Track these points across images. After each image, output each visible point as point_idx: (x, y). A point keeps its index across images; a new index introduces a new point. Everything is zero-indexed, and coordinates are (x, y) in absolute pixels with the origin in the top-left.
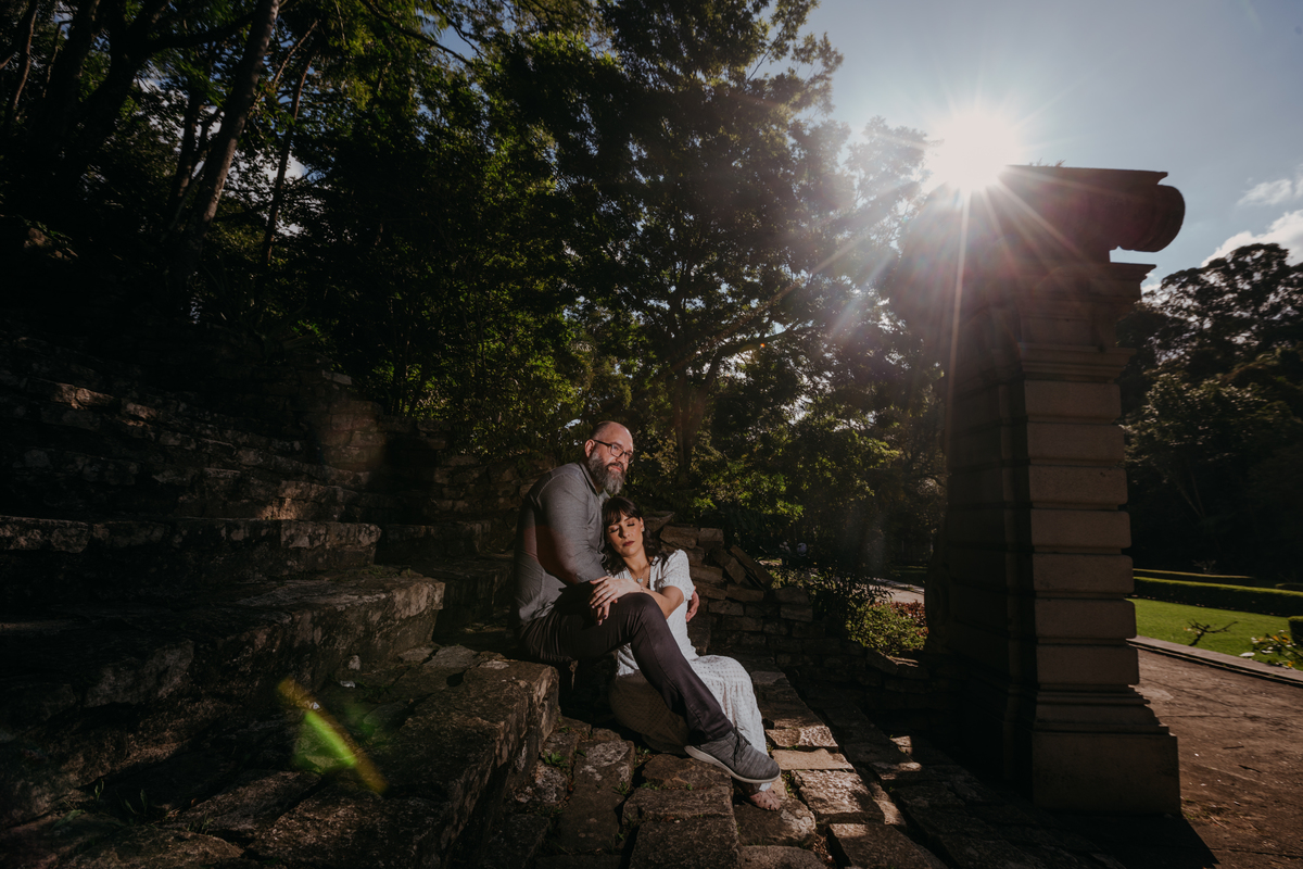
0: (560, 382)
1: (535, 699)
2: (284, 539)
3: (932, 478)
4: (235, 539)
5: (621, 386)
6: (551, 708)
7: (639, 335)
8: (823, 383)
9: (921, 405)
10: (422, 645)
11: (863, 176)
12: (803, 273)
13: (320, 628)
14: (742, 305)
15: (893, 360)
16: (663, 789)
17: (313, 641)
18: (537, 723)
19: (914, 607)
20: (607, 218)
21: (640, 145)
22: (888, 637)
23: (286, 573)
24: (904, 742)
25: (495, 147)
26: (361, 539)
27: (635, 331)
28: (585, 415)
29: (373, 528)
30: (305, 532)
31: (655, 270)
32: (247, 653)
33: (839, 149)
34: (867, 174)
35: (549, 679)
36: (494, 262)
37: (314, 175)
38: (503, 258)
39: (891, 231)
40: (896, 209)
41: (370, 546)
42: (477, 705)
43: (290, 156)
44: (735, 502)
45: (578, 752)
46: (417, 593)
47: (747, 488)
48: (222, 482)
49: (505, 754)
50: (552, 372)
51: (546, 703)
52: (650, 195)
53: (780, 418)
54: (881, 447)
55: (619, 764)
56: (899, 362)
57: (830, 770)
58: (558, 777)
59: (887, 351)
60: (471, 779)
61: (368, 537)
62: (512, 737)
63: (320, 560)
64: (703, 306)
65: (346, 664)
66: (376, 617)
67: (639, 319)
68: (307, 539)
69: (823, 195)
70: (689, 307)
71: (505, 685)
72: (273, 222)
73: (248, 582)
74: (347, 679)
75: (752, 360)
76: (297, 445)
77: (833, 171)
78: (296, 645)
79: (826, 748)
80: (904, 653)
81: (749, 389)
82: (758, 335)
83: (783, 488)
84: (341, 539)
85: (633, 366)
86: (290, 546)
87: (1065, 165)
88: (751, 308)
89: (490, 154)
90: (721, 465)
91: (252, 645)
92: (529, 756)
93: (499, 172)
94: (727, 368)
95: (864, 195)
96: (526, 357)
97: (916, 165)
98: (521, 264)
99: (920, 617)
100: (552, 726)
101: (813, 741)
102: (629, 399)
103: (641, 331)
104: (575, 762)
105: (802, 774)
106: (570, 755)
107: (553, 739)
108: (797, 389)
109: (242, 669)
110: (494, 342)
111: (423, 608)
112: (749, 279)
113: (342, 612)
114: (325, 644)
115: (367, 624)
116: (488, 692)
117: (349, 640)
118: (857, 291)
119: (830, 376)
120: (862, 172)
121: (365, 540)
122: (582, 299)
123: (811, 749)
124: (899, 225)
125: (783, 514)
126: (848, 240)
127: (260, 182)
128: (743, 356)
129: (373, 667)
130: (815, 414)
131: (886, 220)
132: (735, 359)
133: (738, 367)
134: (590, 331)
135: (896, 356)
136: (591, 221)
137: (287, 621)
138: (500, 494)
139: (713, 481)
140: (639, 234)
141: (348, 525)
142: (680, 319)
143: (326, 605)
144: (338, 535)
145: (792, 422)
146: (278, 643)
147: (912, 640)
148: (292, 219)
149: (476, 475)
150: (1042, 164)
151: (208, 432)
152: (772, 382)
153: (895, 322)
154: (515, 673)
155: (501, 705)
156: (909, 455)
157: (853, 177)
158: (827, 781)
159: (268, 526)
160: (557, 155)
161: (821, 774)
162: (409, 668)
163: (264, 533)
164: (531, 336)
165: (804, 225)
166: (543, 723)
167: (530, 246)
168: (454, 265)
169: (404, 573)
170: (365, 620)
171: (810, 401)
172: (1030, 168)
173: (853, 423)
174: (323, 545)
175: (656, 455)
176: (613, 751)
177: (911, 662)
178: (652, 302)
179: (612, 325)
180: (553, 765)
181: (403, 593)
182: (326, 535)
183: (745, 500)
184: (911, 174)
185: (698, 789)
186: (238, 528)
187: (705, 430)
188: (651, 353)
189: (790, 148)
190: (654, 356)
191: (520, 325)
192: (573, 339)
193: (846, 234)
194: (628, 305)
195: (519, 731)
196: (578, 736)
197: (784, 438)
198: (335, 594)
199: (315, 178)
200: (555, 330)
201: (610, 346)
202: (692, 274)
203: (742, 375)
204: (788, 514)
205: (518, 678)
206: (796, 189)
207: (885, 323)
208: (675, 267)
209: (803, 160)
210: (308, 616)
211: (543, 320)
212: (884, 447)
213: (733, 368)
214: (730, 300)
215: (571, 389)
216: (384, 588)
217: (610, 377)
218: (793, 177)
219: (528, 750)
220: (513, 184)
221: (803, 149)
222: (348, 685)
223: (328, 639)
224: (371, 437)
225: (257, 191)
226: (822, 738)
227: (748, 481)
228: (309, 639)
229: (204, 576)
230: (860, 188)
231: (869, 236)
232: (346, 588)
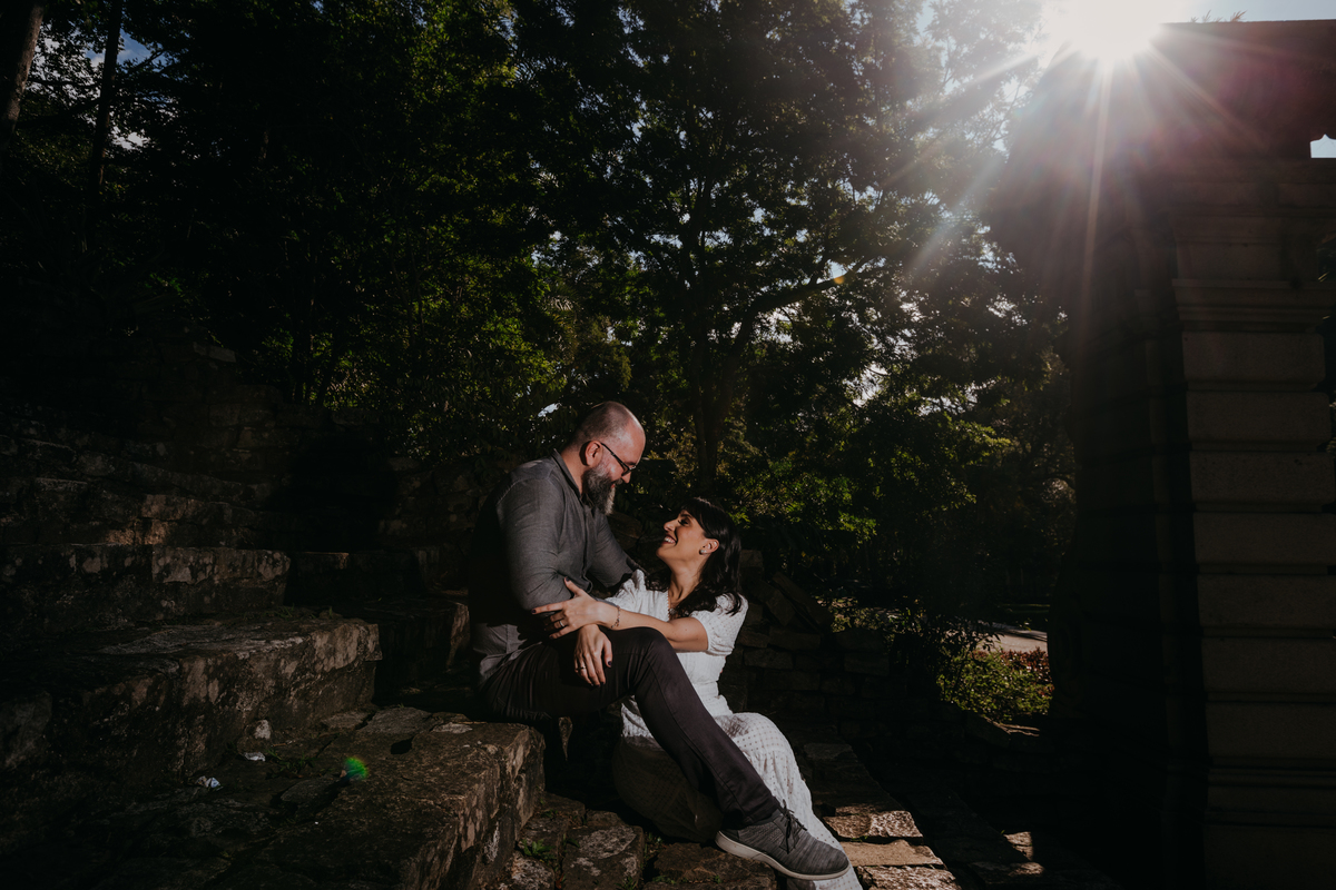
0: (531, 354)
1: (509, 769)
2: (156, 570)
3: (1063, 479)
4: (88, 570)
5: (616, 358)
6: (531, 784)
7: (640, 285)
8: (901, 346)
9: (1040, 374)
10: (352, 709)
11: (954, 48)
12: (870, 191)
13: (216, 681)
14: (784, 238)
15: (999, 311)
16: (682, 883)
17: (207, 697)
18: (513, 802)
19: (1034, 658)
20: (591, 119)
21: (634, 11)
22: (997, 698)
23: (160, 616)
24: (1021, 840)
25: (425, 18)
26: (261, 570)
27: (633, 279)
28: (564, 397)
29: (277, 555)
30: (185, 562)
31: (660, 191)
32: (123, 710)
33: (919, 9)
34: (959, 44)
35: (526, 745)
36: (431, 186)
37: (163, 60)
38: (444, 179)
39: (995, 126)
40: (1001, 94)
41: (274, 580)
42: (432, 775)
43: (122, 31)
44: (781, 517)
45: (568, 841)
46: (344, 637)
47: (797, 498)
48: (62, 498)
49: (471, 834)
50: (519, 339)
51: (523, 776)
52: (648, 84)
53: (840, 397)
54: (984, 434)
55: (624, 855)
56: (1009, 314)
57: (911, 866)
58: (542, 871)
59: (988, 298)
60: (429, 859)
61: (271, 568)
62: (479, 814)
63: (207, 599)
64: (729, 241)
65: (252, 731)
66: (290, 669)
67: (639, 263)
68: (188, 570)
69: (895, 76)
70: (709, 242)
71: (469, 751)
72: (104, 128)
73: (108, 628)
74: (255, 750)
75: (799, 315)
76: (161, 448)
77: (911, 41)
78: (185, 703)
79: (906, 839)
80: (1020, 718)
81: (799, 358)
82: (807, 281)
83: (847, 496)
84: (234, 570)
85: (632, 328)
86: (166, 581)
87: (1245, 19)
88: (796, 243)
89: (420, 29)
90: (759, 465)
91: (129, 700)
92: (502, 843)
93: (432, 54)
94: (765, 329)
95: (956, 76)
96: (482, 320)
97: (1030, 28)
98: (470, 187)
99: (1043, 671)
100: (532, 809)
101: (888, 830)
102: (628, 377)
103: (642, 279)
104: (564, 854)
105: (872, 871)
106: (557, 844)
107: (534, 826)
108: (864, 356)
109: (115, 733)
110: (435, 299)
111: (352, 659)
112: (793, 202)
113: (245, 661)
114: (224, 702)
115: (278, 677)
116: (446, 759)
117: (256, 698)
118: (947, 215)
119: (909, 335)
120: (952, 41)
121: (268, 573)
122: (557, 235)
123: (885, 840)
124: (1006, 117)
125: (847, 532)
126: (934, 140)
127: (79, 70)
128: (786, 309)
129: (287, 736)
130: (890, 390)
131: (987, 111)
132: (776, 316)
133: (780, 327)
134: (570, 281)
135: (1006, 306)
136: (567, 123)
137: (174, 670)
138: (451, 509)
139: (749, 488)
140: (636, 140)
141: (244, 552)
142: (697, 260)
143: (223, 651)
144: (230, 566)
145: (858, 402)
146: (162, 698)
147: (1033, 702)
148: (133, 125)
149: (417, 484)
150: (1211, 20)
151: (32, 431)
152: (829, 347)
153: (1003, 257)
154: (481, 736)
155: (464, 774)
156: (1028, 446)
157: (940, 49)
158: (906, 879)
159: (133, 553)
160: (515, 27)
161: (899, 871)
162: (336, 736)
163: (128, 562)
164: (487, 289)
165: (870, 122)
166: (520, 802)
167: (481, 162)
168: (374, 190)
169: (323, 614)
170: (275, 672)
171: (883, 372)
172: (1192, 26)
173: (947, 402)
174: (210, 579)
175: (669, 455)
176: (615, 840)
177: (1029, 731)
178: (657, 237)
179: (601, 271)
180: (535, 857)
181: (326, 638)
182: (213, 565)
183: (794, 514)
184: (1023, 41)
185: (729, 881)
186: (93, 556)
187: (738, 418)
188: (658, 310)
189: (849, 10)
190: (662, 315)
191: (471, 275)
192: (547, 293)
193: (931, 133)
194: (623, 241)
195: (489, 809)
196: (567, 822)
197: (848, 426)
198: (233, 639)
199: (164, 63)
200: (522, 280)
201: (599, 298)
202: (713, 196)
203: (786, 338)
204: (855, 531)
205: (484, 742)
206: (858, 70)
207: (988, 257)
208: (688, 187)
209: (867, 27)
210: (200, 665)
211: (503, 267)
212: (987, 433)
213: (773, 328)
214: (767, 232)
215: (546, 364)
216: (300, 630)
217: (601, 343)
218: (854, 52)
219: (501, 835)
220: (455, 71)
221: (867, 11)
222: (256, 758)
223: (228, 696)
224: (266, 435)
225: (75, 83)
226: (901, 825)
227: (797, 487)
228: (203, 695)
229: (47, 621)
230: (949, 65)
231: (963, 134)
232: (247, 631)
